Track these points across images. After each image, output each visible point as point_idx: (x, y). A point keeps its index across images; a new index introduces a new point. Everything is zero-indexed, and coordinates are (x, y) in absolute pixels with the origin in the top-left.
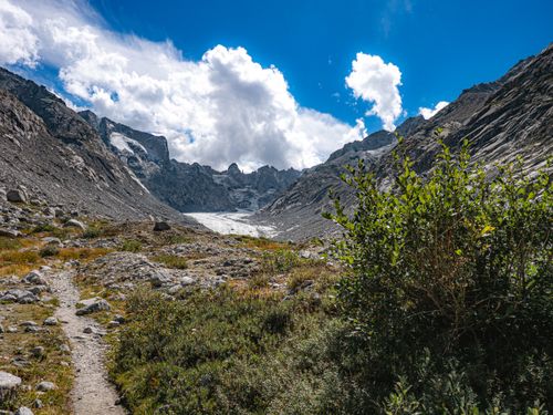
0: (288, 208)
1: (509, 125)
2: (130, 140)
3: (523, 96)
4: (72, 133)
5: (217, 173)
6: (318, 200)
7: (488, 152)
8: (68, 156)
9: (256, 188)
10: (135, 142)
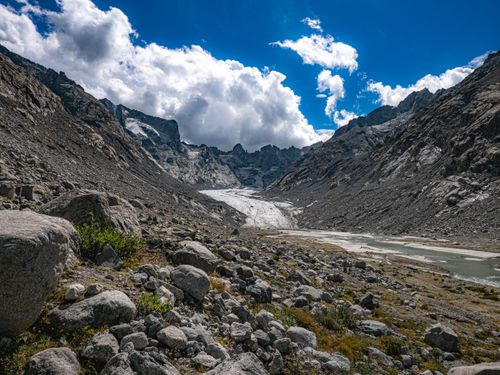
0: (298, 183)
2: (144, 125)
4: (91, 116)
5: (223, 153)
6: (330, 175)
8: (87, 134)
9: (260, 166)
10: (148, 127)
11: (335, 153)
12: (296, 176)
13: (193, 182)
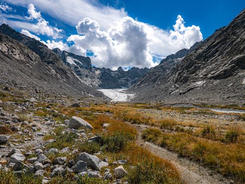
0: (142, 85)
1: (221, 49)
2: (75, 60)
3: (228, 36)
4: (51, 60)
5: (113, 71)
6: (154, 82)
7: (212, 60)
8: (49, 70)
9: (130, 77)
10: (77, 60)
11: (158, 72)
12: (142, 82)
13: (97, 85)
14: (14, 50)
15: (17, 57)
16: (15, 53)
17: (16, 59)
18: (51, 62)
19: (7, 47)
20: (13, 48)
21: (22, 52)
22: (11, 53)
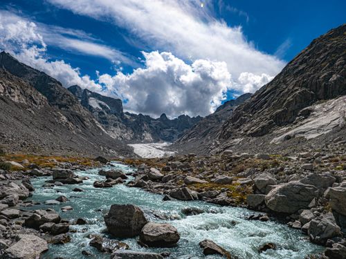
0: (189, 141)
1: (269, 100)
2: (100, 102)
4: (64, 102)
5: (153, 120)
6: (204, 136)
8: (58, 117)
9: (177, 129)
10: (103, 103)
11: (211, 123)
12: (189, 136)
13: (129, 138)
14: (12, 90)
15: (16, 99)
16: (13, 95)
17: (14, 102)
18: (65, 106)
19: (4, 86)
20: (12, 87)
21: (23, 93)
22: (8, 94)
